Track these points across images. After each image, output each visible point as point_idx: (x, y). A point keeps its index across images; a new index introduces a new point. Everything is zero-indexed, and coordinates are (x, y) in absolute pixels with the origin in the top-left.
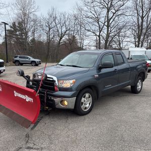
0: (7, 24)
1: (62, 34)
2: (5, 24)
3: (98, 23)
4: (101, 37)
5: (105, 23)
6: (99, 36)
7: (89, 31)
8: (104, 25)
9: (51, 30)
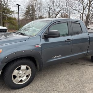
0: (20, 6)
1: (57, 12)
2: (19, 5)
3: (83, 4)
4: (84, 14)
5: (88, 4)
6: (83, 14)
7: (75, 10)
8: (87, 5)
9: (51, 10)
